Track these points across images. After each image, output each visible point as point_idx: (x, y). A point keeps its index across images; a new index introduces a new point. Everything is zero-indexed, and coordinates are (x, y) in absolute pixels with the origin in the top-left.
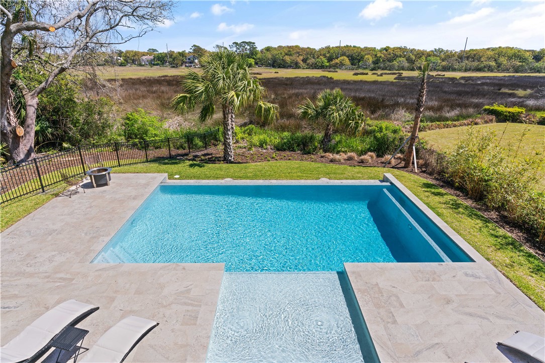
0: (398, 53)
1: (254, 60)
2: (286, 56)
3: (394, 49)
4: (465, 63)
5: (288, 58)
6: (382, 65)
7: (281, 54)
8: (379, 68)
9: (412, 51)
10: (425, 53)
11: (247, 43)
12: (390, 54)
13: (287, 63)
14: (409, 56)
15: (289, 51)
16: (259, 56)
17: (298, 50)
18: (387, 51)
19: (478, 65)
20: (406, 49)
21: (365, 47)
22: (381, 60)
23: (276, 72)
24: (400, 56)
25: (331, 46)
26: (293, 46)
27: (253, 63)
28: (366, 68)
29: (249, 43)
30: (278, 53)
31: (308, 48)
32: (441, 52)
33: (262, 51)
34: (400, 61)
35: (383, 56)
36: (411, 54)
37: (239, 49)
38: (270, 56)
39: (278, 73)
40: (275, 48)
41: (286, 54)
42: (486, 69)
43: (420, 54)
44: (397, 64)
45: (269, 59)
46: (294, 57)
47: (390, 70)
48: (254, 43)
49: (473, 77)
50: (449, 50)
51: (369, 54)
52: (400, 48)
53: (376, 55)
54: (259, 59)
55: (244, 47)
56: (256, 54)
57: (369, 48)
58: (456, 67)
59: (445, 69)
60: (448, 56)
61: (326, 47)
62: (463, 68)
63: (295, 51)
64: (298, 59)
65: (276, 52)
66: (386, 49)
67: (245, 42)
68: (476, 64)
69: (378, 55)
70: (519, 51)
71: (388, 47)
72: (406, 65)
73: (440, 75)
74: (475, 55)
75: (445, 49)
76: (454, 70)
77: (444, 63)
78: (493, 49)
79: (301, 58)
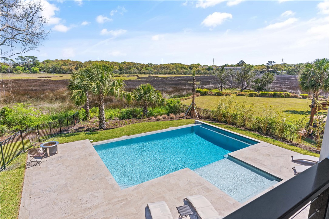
0: (131, 65)
1: (38, 68)
2: (63, 66)
3: (129, 63)
4: (164, 70)
5: (64, 68)
6: (125, 72)
7: (59, 64)
8: (123, 73)
9: (138, 64)
10: (144, 65)
11: (30, 57)
12: (127, 66)
13: (64, 70)
14: (137, 67)
15: (65, 63)
16: (40, 66)
17: (71, 63)
18: (125, 64)
19: (170, 71)
20: (135, 63)
21: (112, 62)
22: (123, 69)
23: (60, 76)
24: (133, 67)
25: (92, 61)
26: (66, 60)
27: (38, 70)
28: (116, 73)
29: (32, 57)
30: (56, 64)
31: (77, 61)
32: (152, 65)
33: (43, 63)
34: (133, 69)
35: (123, 66)
36: (138, 66)
37: (24, 61)
38: (50, 66)
39: (62, 76)
40: (53, 61)
41: (63, 65)
42: (173, 73)
43: (142, 66)
44: (133, 71)
45: (50, 68)
46: (69, 67)
47: (129, 74)
48: (36, 57)
49: (172, 77)
50: (155, 64)
51: (116, 65)
52: (132, 63)
53: (120, 66)
54: (42, 67)
55: (28, 59)
56: (38, 64)
57: (115, 62)
58: (161, 72)
59: (156, 73)
60: (155, 67)
61: (89, 61)
62: (164, 73)
63: (68, 63)
64: (72, 68)
65: (54, 64)
66: (125, 63)
67: (29, 56)
68: (168, 71)
69: (121, 66)
70: (183, 65)
71: (125, 62)
72: (137, 71)
73: (156, 76)
74: (166, 67)
75: (153, 64)
76: (160, 74)
77: (155, 70)
78: (173, 64)
79: (74, 67)
